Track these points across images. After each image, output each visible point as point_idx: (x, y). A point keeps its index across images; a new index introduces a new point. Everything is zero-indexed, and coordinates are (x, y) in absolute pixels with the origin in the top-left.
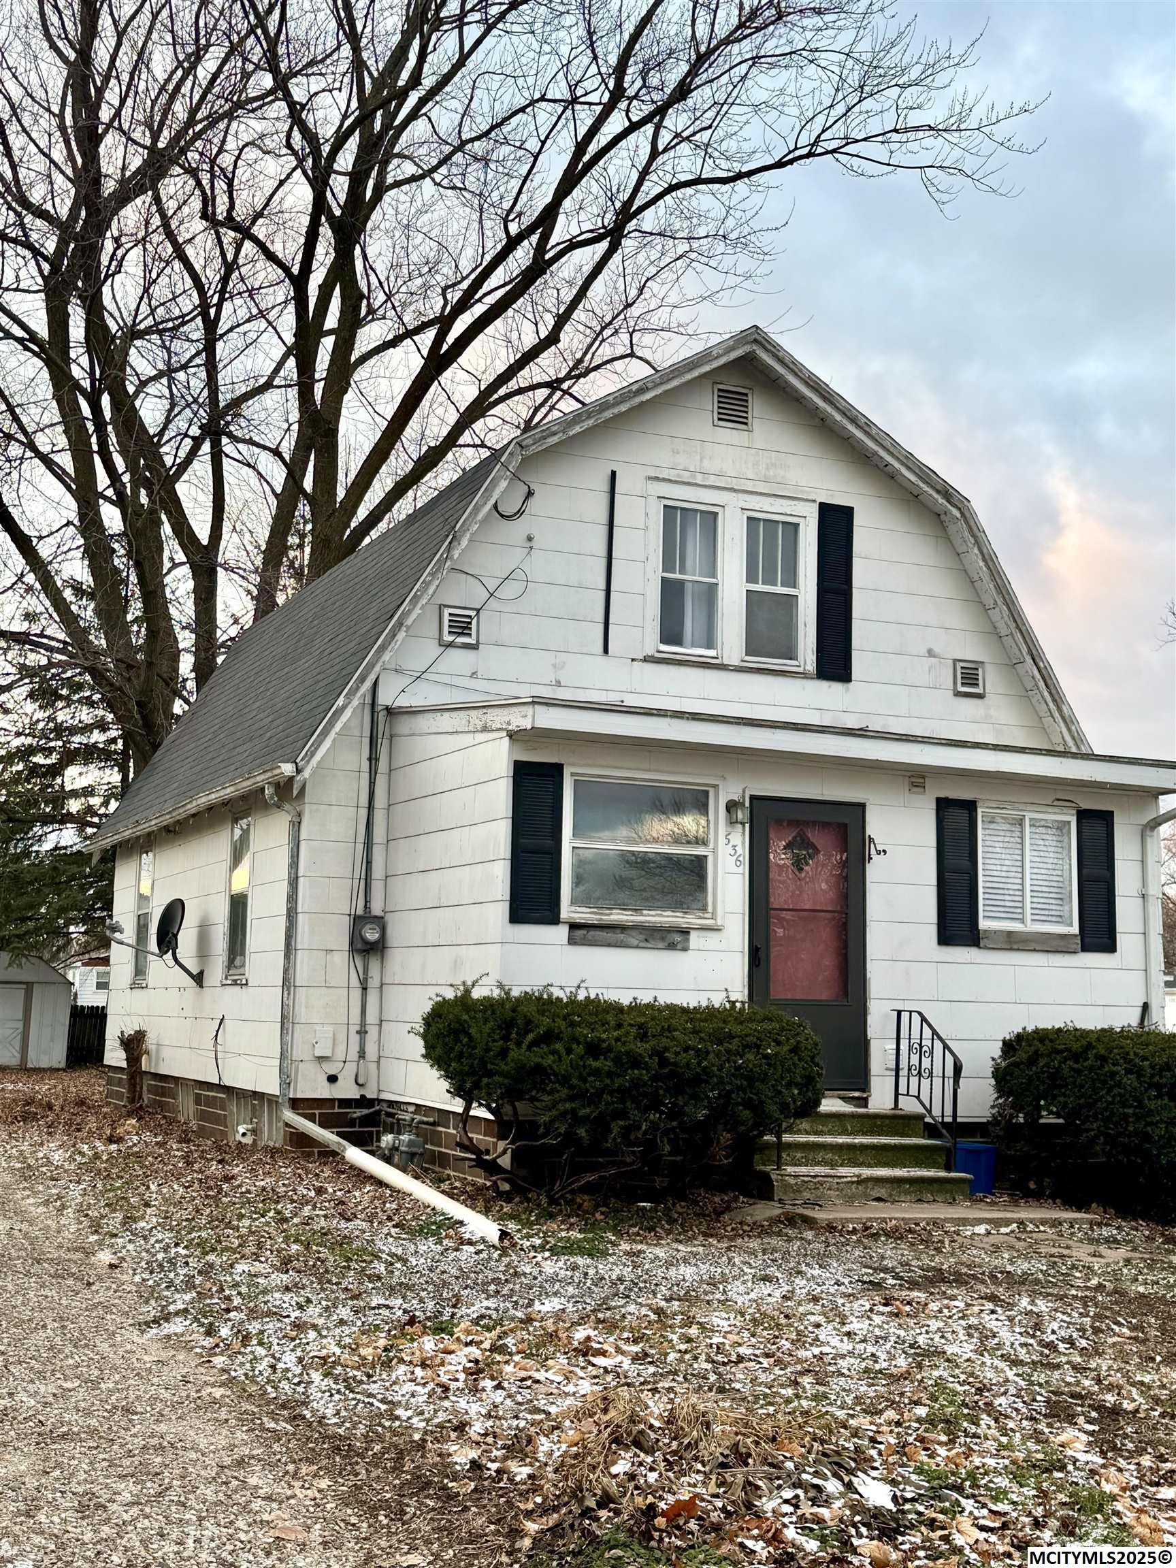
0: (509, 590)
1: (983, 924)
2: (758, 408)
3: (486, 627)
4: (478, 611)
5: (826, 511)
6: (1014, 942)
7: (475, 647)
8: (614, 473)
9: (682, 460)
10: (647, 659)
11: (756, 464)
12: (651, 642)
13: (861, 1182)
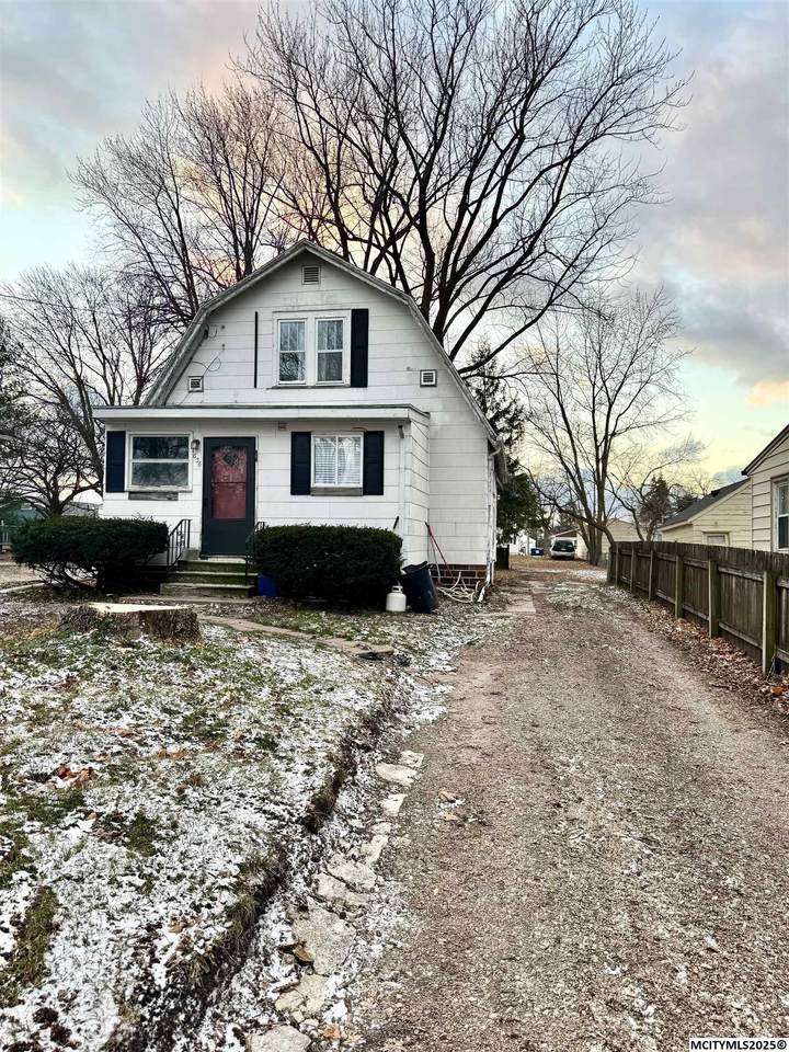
0: (213, 368)
1: (313, 485)
2: (323, 273)
3: (206, 383)
4: (202, 377)
5: (355, 312)
6: (328, 492)
7: (202, 391)
8: (257, 313)
9: (288, 302)
10: (273, 388)
11: (322, 297)
12: (276, 380)
13: (198, 588)
